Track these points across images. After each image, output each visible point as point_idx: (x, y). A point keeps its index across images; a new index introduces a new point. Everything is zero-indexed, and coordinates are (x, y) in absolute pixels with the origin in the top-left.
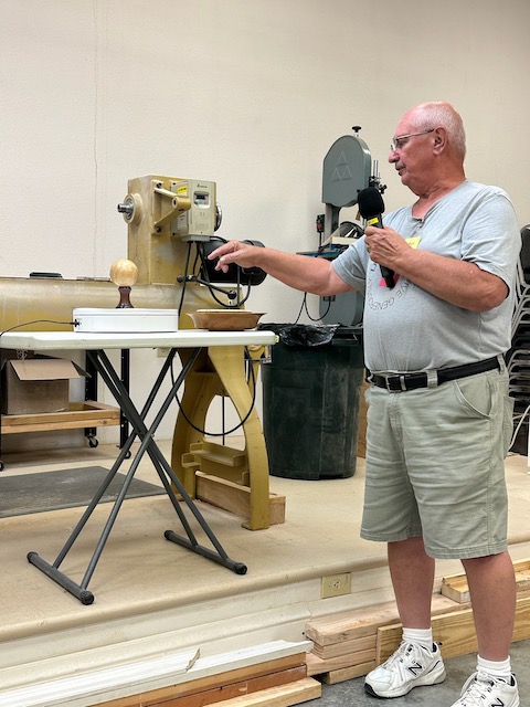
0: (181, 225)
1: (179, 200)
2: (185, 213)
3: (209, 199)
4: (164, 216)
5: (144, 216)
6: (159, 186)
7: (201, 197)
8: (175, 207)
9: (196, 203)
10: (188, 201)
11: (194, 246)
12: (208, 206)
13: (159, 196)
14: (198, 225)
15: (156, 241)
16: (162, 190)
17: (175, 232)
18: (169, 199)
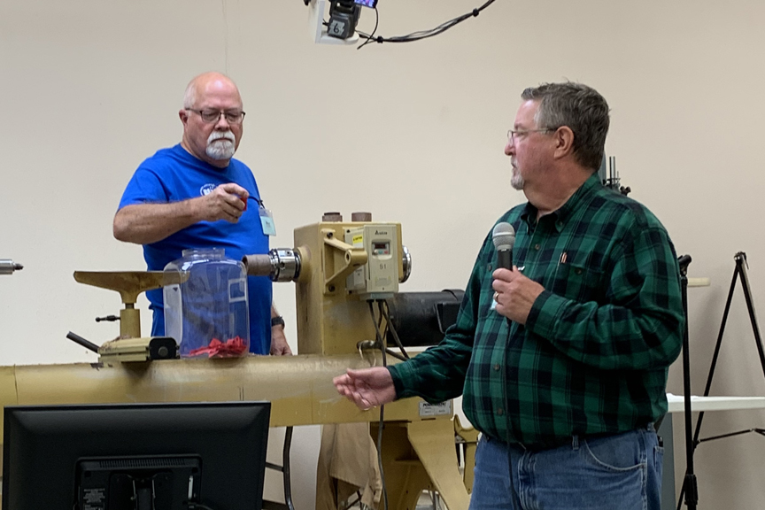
0: (358, 280)
1: (352, 254)
2: (362, 267)
3: (393, 247)
4: (337, 272)
5: (314, 272)
6: (330, 235)
7: (380, 246)
8: (348, 262)
9: (374, 254)
10: (364, 253)
11: (375, 305)
12: (390, 256)
13: (331, 249)
14: (379, 279)
15: (329, 302)
16: (335, 242)
17: (352, 288)
18: (342, 252)
